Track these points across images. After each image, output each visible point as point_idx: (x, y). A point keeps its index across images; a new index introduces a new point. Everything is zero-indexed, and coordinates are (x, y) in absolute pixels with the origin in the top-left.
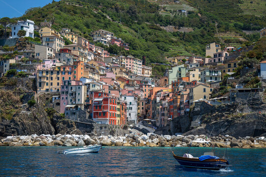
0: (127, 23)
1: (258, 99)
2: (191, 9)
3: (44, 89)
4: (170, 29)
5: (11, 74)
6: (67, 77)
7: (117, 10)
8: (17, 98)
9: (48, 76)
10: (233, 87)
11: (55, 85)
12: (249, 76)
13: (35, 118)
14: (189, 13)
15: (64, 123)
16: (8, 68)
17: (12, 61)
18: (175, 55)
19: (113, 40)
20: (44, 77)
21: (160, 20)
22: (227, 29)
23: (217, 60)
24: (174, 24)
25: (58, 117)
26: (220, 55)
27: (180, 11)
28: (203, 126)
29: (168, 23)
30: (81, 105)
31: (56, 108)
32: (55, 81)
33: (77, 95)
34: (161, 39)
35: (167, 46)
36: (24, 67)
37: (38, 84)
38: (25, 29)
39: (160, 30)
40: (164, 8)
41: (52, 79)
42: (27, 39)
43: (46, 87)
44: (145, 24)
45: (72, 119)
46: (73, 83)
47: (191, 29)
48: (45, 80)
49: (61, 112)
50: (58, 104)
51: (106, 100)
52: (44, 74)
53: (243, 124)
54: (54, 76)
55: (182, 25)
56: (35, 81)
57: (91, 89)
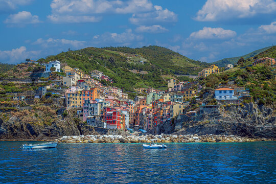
0: (109, 67)
1: (217, 112)
2: (146, 60)
3: (71, 106)
4: (134, 71)
5: (48, 96)
6: (86, 98)
7: (102, 58)
8: (54, 111)
9: (74, 97)
10: (200, 104)
11: (78, 103)
12: (209, 98)
13: (69, 124)
14: (145, 63)
15: (87, 128)
16: (45, 91)
17: (48, 87)
18: (140, 87)
19: (103, 77)
20: (71, 98)
21: (128, 66)
22: (167, 73)
23: (176, 89)
24: (137, 69)
25: (82, 124)
26: (178, 86)
27: (139, 61)
28: (184, 129)
29: (133, 68)
30: (98, 116)
31: (80, 118)
32: (78, 101)
33: (95, 110)
34: (129, 77)
35: (134, 82)
36: (57, 91)
37: (67, 102)
38: (54, 66)
39: (129, 72)
40: (130, 59)
41: (76, 99)
42: (56, 73)
43: (72, 104)
44: (120, 68)
45: (92, 126)
46: (91, 102)
47: (146, 72)
48: (72, 100)
49: (84, 121)
50: (82, 115)
51: (115, 113)
52: (71, 96)
53: (209, 127)
54: (78, 97)
55: (141, 70)
56: (65, 100)
57: (103, 106)
